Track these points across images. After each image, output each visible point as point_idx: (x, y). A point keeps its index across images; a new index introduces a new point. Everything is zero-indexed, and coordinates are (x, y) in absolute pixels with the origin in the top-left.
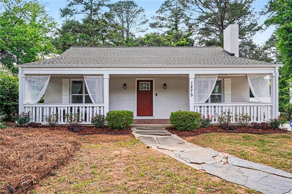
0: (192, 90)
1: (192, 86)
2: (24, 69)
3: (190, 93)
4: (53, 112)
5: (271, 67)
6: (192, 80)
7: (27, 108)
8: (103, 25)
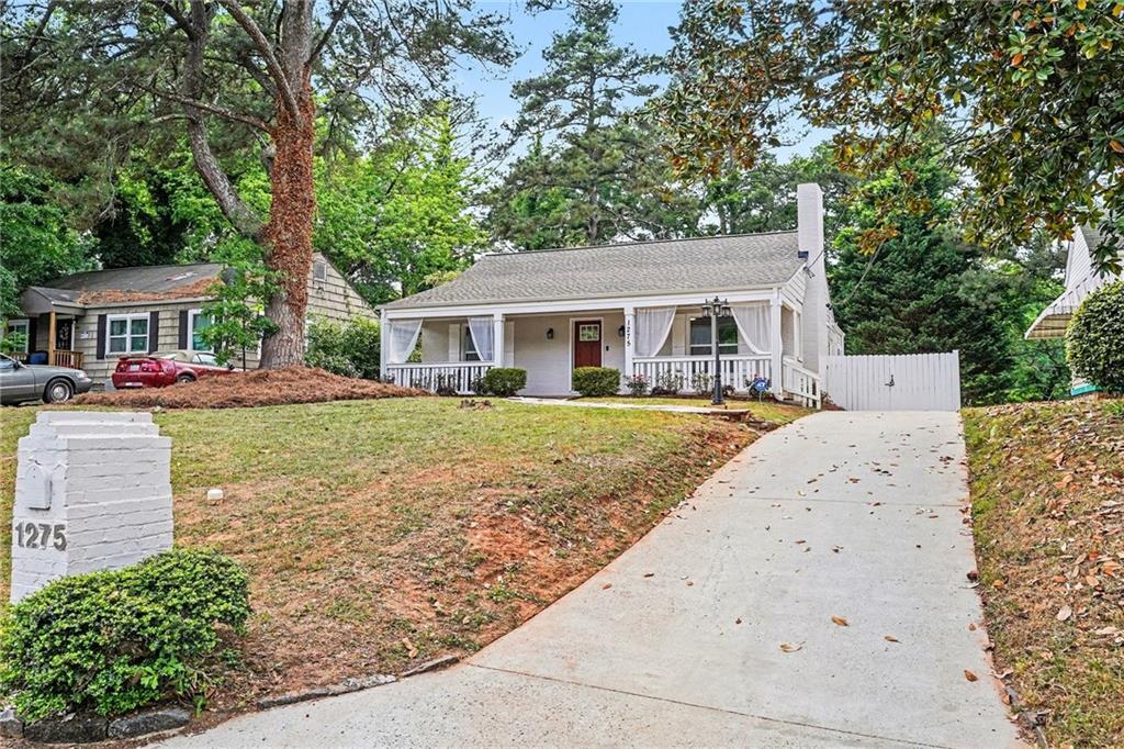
0: (629, 334)
1: (629, 328)
2: (387, 312)
6: (629, 319)
7: (391, 370)
8: (616, 157)
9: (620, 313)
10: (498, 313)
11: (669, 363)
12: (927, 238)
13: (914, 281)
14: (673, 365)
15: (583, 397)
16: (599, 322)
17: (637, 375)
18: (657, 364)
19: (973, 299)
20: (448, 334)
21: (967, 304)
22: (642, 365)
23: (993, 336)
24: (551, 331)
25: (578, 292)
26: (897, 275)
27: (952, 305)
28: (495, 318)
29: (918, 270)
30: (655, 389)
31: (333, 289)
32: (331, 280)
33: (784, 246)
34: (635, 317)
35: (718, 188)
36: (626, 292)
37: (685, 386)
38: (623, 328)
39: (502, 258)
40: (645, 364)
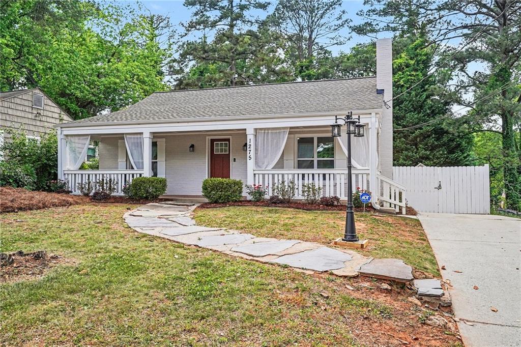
0: (250, 150)
1: (250, 145)
2: (63, 129)
3: (248, 155)
4: (92, 180)
5: (366, 114)
6: (250, 138)
7: (66, 175)
8: (246, 43)
9: (242, 133)
10: (147, 131)
11: (283, 175)
12: (425, 93)
13: (417, 118)
14: (286, 176)
15: (210, 203)
16: (228, 140)
17: (257, 185)
18: (273, 175)
19: (451, 130)
20: (118, 146)
21: (447, 132)
22: (261, 176)
23: (461, 151)
24: (192, 146)
25: (210, 116)
26: (408, 115)
27: (439, 132)
28: (144, 136)
29: (419, 113)
30: (272, 198)
31: (50, 114)
32: (47, 108)
33: (363, 87)
34: (256, 136)
35: (302, 67)
36: (248, 116)
37: (296, 195)
38: (246, 145)
39: (165, 94)
40: (264, 175)
